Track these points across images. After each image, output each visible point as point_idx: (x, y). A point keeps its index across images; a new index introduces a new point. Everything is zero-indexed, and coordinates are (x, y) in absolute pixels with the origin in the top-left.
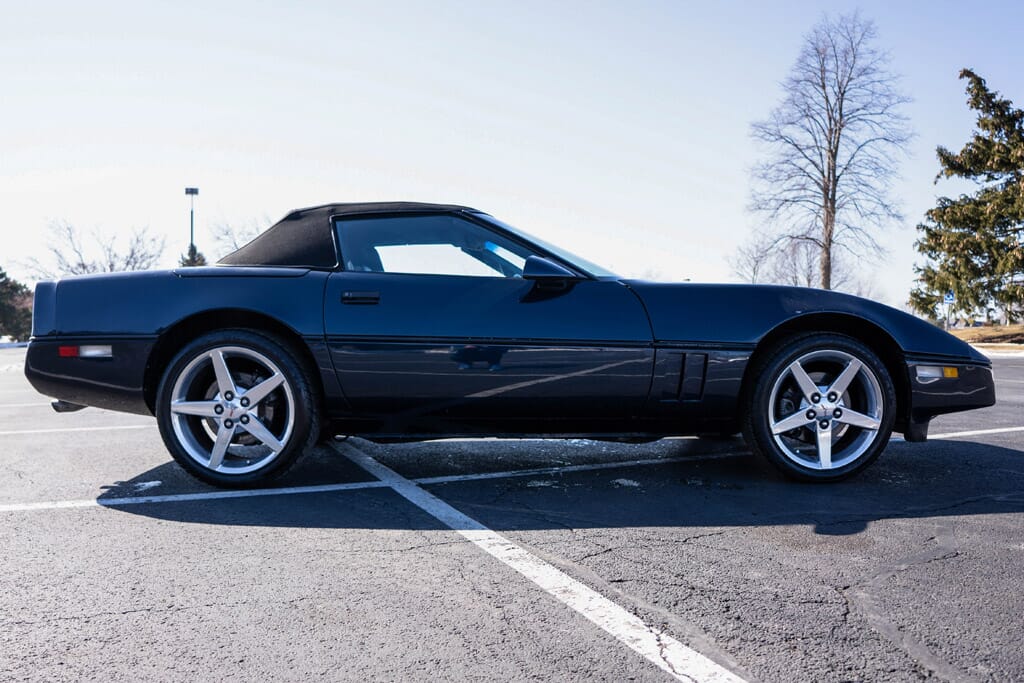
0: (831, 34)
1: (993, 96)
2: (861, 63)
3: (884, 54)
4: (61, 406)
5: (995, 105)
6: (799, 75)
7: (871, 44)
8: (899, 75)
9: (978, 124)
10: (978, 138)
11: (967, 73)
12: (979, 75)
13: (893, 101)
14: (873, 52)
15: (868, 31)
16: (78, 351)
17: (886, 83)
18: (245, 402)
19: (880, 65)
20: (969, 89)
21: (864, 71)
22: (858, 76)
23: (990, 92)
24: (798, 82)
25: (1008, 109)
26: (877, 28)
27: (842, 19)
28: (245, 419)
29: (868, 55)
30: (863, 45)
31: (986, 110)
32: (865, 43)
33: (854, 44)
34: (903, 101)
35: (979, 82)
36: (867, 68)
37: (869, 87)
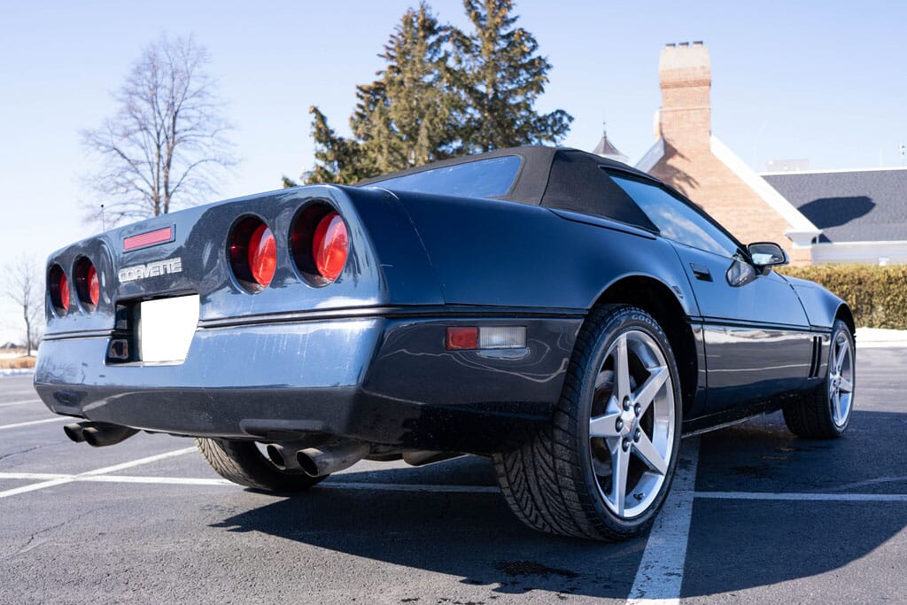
0: (170, 53)
1: (332, 131)
2: (194, 86)
3: (215, 80)
5: (333, 141)
7: (205, 68)
9: (316, 155)
10: (319, 167)
11: (315, 110)
12: (322, 113)
13: (223, 126)
14: (205, 77)
15: (202, 55)
17: (216, 108)
18: (638, 410)
19: (211, 90)
20: (313, 123)
22: (192, 97)
23: (329, 128)
24: (130, 93)
25: (343, 144)
26: (210, 54)
27: (179, 39)
28: (638, 435)
29: (202, 79)
30: (196, 69)
31: (326, 143)
32: (199, 67)
33: (189, 65)
34: (230, 127)
35: (322, 119)
36: (199, 91)
37: (199, 109)
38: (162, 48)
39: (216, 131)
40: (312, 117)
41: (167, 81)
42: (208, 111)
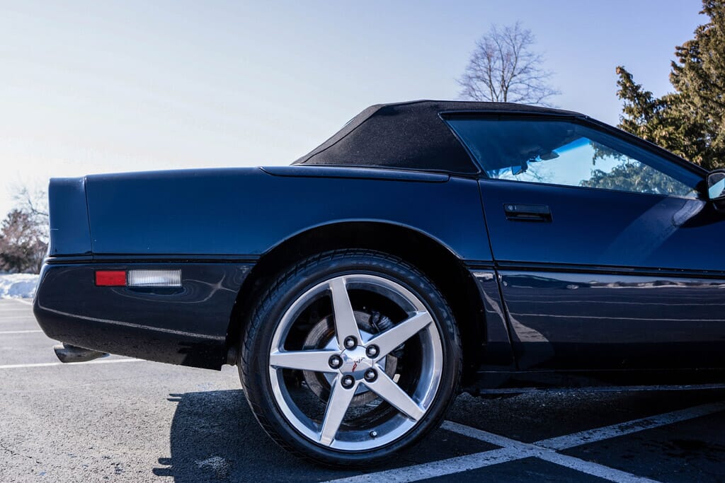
0: (499, 41)
1: (638, 87)
2: (521, 64)
3: (538, 57)
4: (68, 354)
5: (639, 96)
6: (470, 73)
7: (530, 48)
8: (552, 73)
9: (624, 110)
10: (626, 121)
11: (622, 70)
12: (628, 72)
13: (546, 93)
14: (530, 55)
15: (526, 38)
16: (127, 276)
17: (540, 79)
18: (372, 351)
19: (536, 65)
20: (619, 82)
21: (523, 71)
22: (519, 73)
23: (636, 85)
24: (470, 78)
25: (649, 98)
26: (534, 36)
27: (507, 29)
28: (370, 374)
29: (526, 58)
30: (522, 50)
31: (631, 99)
32: (524, 48)
33: (516, 48)
34: (553, 93)
35: (628, 77)
36: (526, 68)
37: (527, 82)
38: (492, 39)
39: (540, 99)
40: (618, 77)
41: (498, 64)
42: (534, 83)
